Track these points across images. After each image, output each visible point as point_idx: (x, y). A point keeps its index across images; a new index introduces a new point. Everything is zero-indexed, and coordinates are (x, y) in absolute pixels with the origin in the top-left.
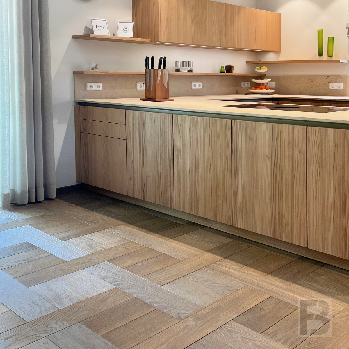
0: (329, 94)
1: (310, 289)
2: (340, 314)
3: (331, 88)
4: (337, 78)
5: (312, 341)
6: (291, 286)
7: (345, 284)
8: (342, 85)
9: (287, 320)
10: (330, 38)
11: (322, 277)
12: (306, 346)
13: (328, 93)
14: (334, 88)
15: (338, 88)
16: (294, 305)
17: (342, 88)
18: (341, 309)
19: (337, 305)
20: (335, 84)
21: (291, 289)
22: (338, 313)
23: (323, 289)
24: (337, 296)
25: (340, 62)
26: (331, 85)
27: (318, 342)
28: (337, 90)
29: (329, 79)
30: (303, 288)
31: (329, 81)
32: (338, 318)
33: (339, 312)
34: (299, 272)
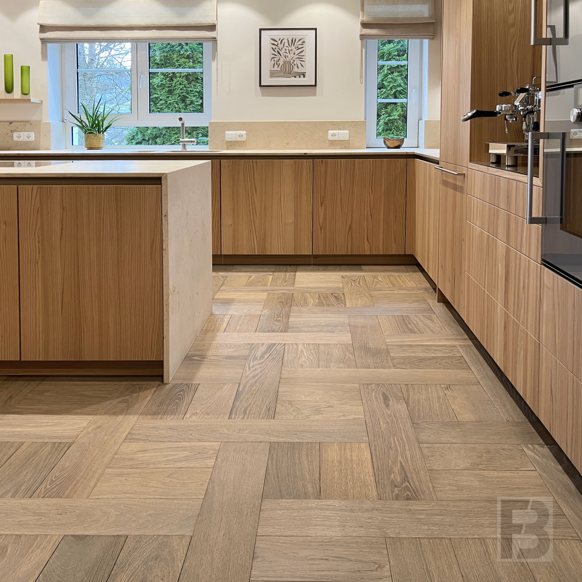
0: (13, 148)
1: (34, 413)
2: (85, 431)
3: (15, 139)
4: (25, 125)
5: (56, 477)
6: (4, 419)
7: (81, 393)
8: (32, 135)
9: (10, 465)
10: (23, 68)
11: (47, 394)
12: (48, 487)
13: (11, 147)
14: (21, 139)
15: (26, 139)
16: (15, 442)
17: (33, 138)
18: (85, 425)
19: (78, 421)
20: (21, 134)
21: (5, 423)
22: (82, 431)
23: (52, 409)
24: (75, 411)
25: (31, 101)
26: (15, 134)
27: (63, 475)
28: (26, 142)
29: (12, 127)
30: (23, 416)
31: (13, 129)
32: (84, 436)
33: (82, 429)
34: (11, 397)
